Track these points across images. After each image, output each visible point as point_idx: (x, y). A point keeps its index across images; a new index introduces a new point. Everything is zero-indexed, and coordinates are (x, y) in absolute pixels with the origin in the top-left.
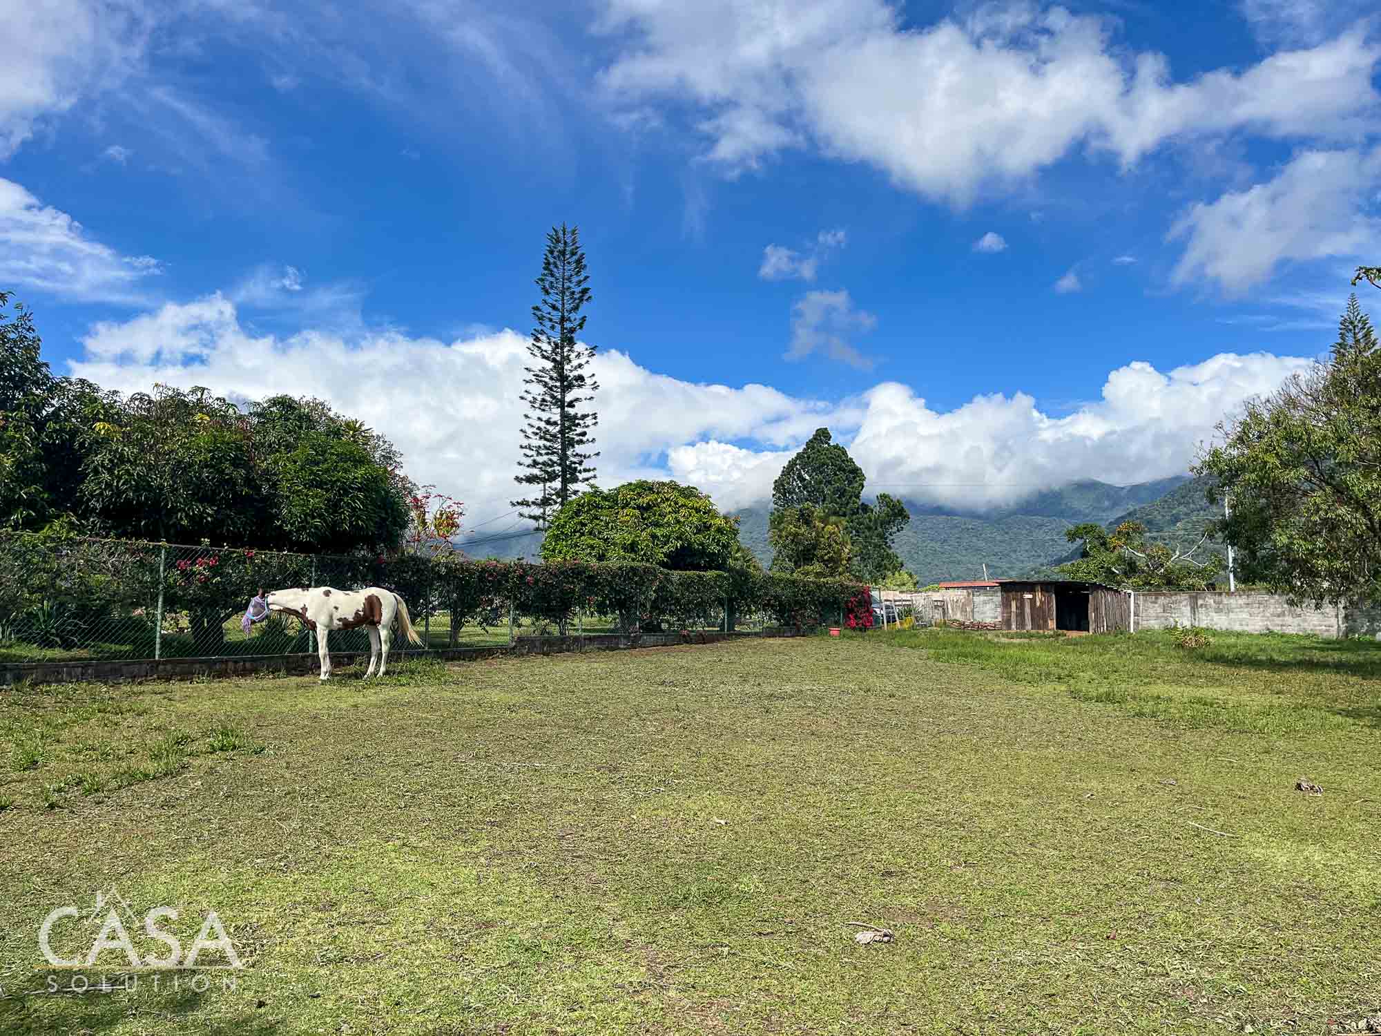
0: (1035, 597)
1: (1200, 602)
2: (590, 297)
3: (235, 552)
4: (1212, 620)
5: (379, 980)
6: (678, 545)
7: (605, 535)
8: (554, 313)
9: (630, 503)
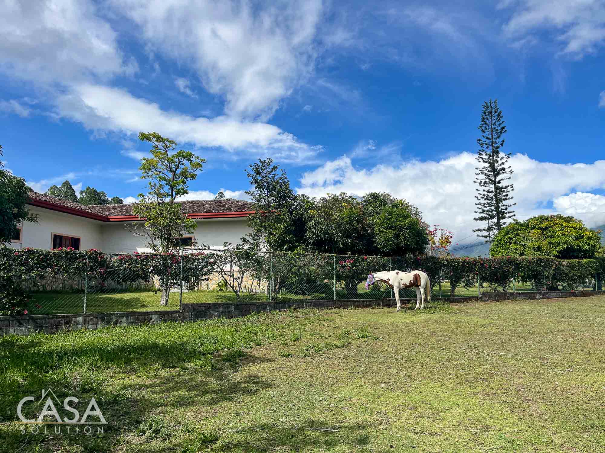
2: (506, 130)
3: (360, 257)
5: (440, 445)
6: (565, 246)
7: (523, 243)
8: (488, 141)
9: (535, 227)
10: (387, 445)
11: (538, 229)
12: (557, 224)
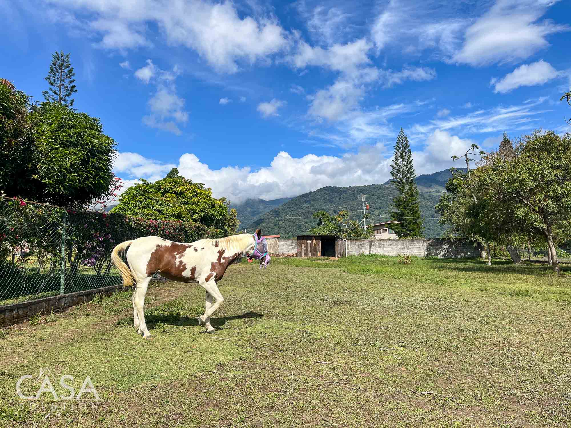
0: (312, 242)
1: (373, 244)
2: (76, 90)
4: (377, 251)
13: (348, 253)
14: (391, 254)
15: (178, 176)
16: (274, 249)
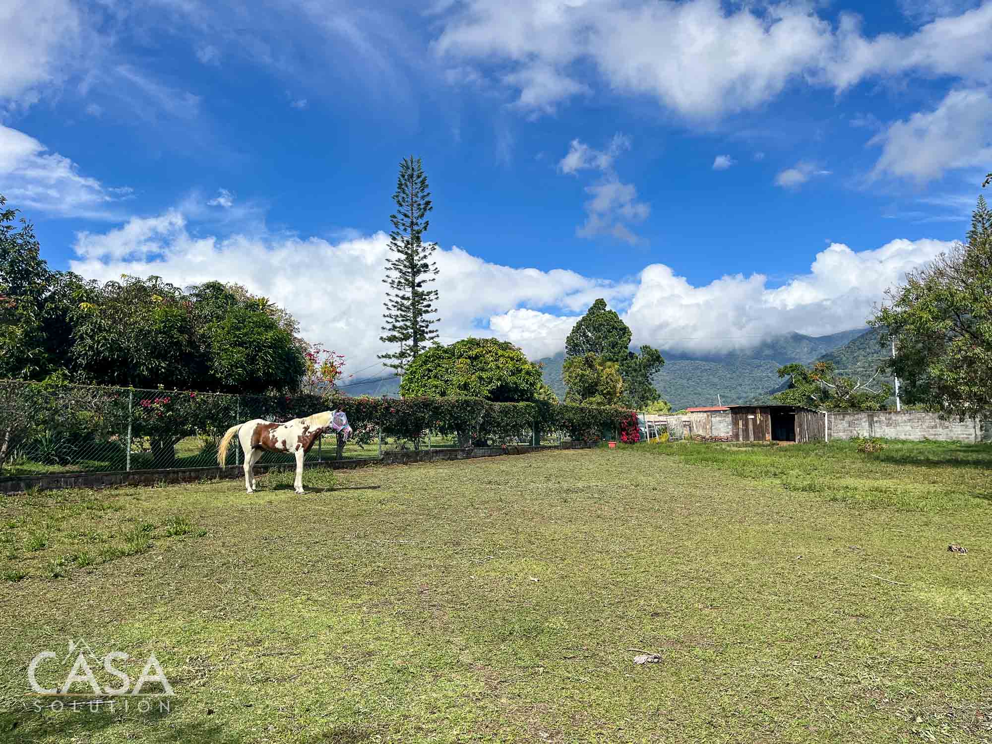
0: (756, 417)
1: (875, 419)
2: (432, 207)
3: (182, 394)
4: (884, 431)
5: (294, 694)
6: (499, 384)
7: (446, 377)
8: (406, 219)
9: (463, 355)
10: (202, 712)
11: (466, 358)
12: (490, 352)
13: (830, 435)
14: (911, 438)
15: (605, 310)
16: (704, 428)
